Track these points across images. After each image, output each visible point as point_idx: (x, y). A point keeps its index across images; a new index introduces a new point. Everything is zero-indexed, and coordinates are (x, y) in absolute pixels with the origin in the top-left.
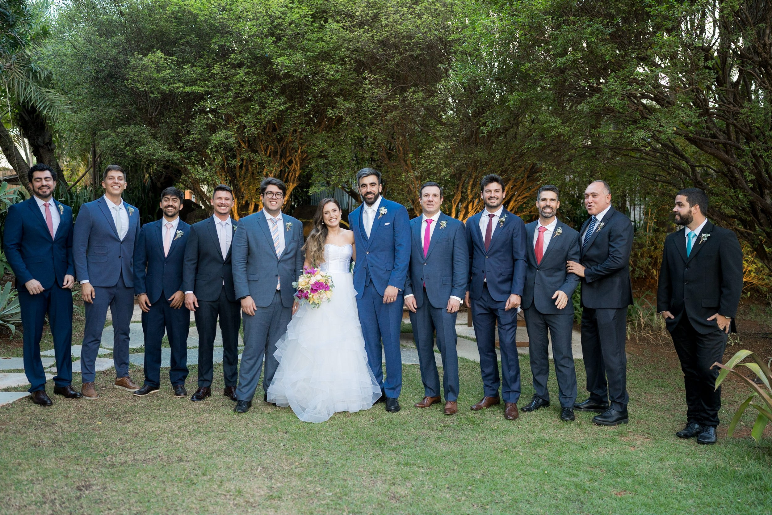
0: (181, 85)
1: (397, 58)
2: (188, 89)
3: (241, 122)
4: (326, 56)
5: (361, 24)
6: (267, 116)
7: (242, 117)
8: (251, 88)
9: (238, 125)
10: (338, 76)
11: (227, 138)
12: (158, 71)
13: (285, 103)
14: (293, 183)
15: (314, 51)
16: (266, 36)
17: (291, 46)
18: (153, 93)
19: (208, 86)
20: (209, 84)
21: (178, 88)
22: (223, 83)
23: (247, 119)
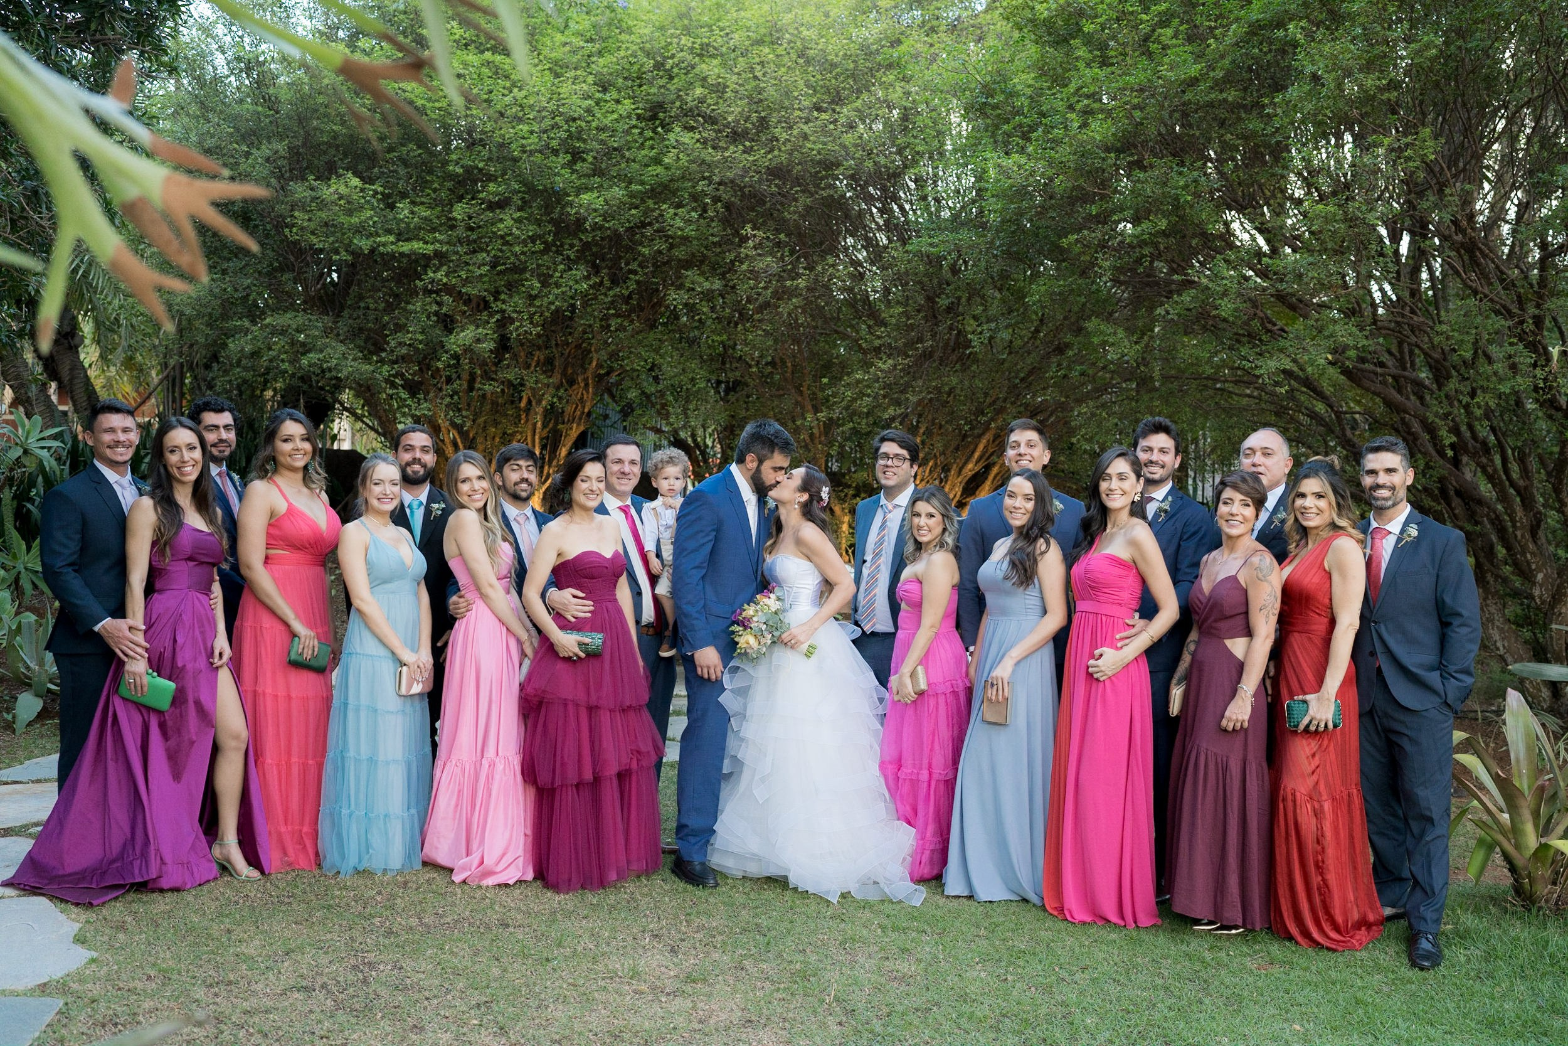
0: (392, 238)
1: (804, 200)
2: (406, 247)
3: (503, 311)
4: (662, 191)
5: (736, 136)
6: (554, 299)
7: (504, 302)
8: (525, 249)
9: (498, 317)
10: (690, 230)
11: (478, 341)
12: (350, 213)
13: (588, 278)
15: (642, 183)
16: (555, 152)
17: (597, 172)
18: (337, 252)
19: (440, 242)
20: (442, 237)
21: (384, 245)
22: (468, 236)
23: (513, 304)
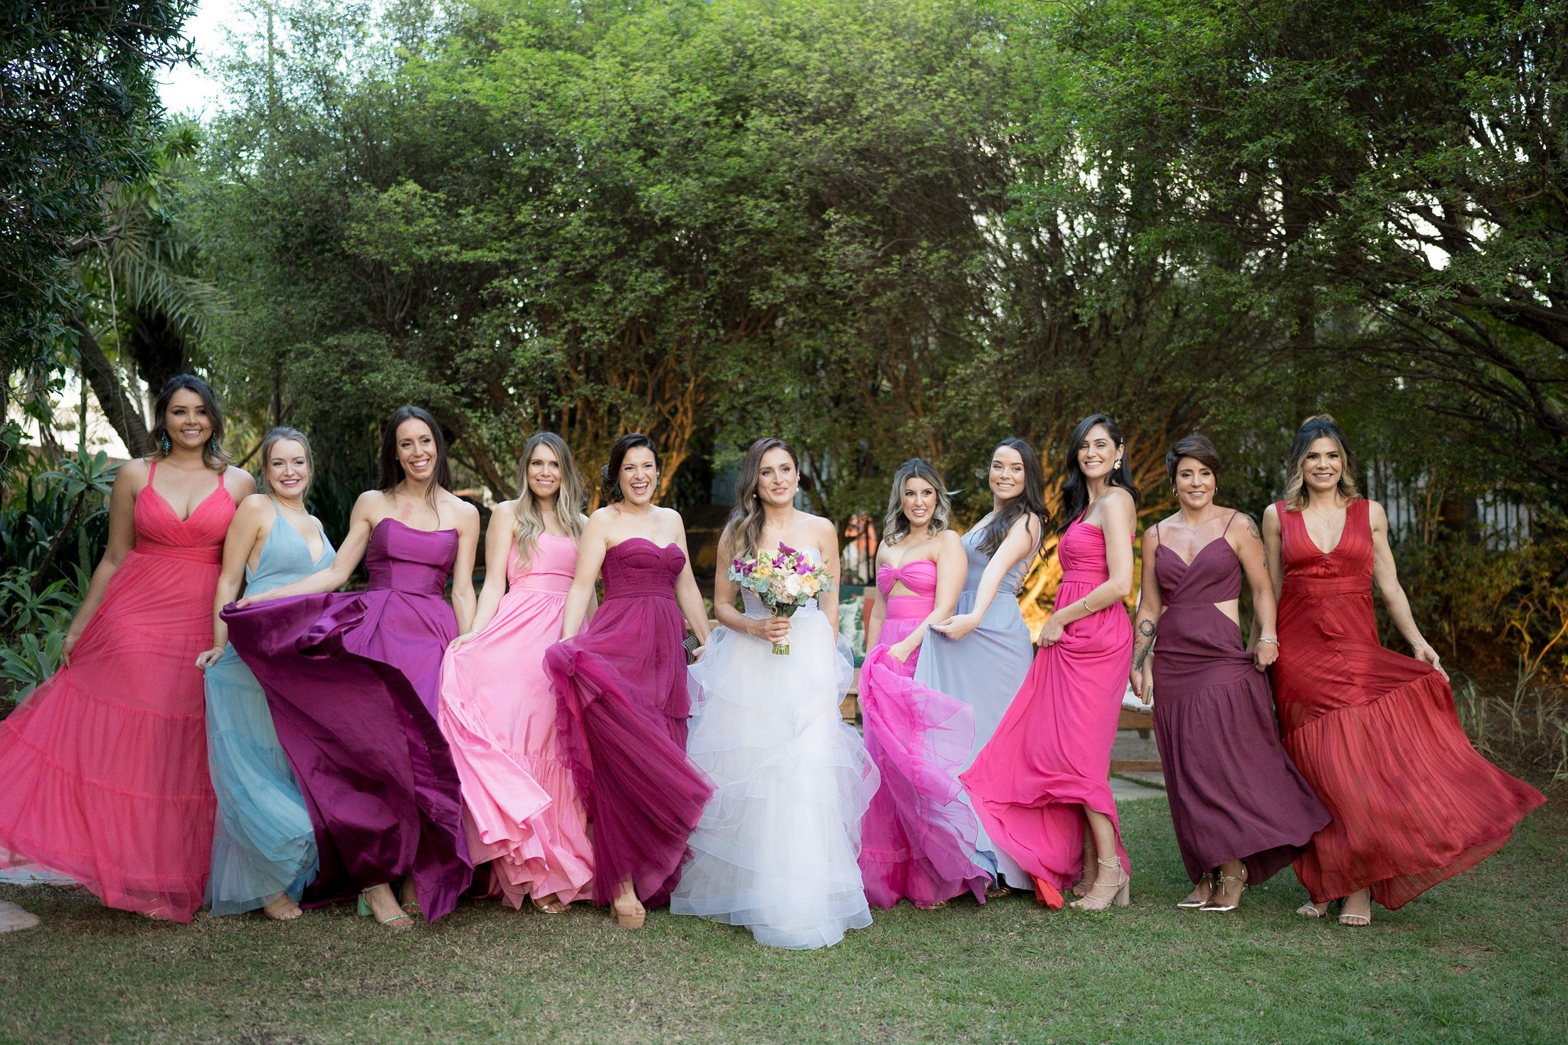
0: (455, 247)
1: (894, 181)
2: (468, 256)
3: (575, 321)
4: (742, 185)
5: (817, 119)
6: (630, 306)
7: (576, 310)
8: (595, 252)
9: (569, 327)
10: (772, 223)
11: (548, 352)
12: (408, 222)
13: (663, 280)
14: (679, 452)
15: (721, 175)
16: (626, 148)
17: (674, 166)
18: (398, 265)
19: (508, 250)
20: (509, 246)
21: (447, 254)
22: (538, 244)
23: (587, 315)
